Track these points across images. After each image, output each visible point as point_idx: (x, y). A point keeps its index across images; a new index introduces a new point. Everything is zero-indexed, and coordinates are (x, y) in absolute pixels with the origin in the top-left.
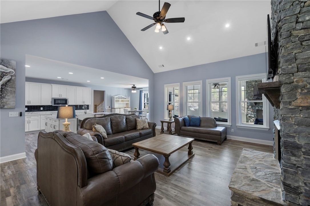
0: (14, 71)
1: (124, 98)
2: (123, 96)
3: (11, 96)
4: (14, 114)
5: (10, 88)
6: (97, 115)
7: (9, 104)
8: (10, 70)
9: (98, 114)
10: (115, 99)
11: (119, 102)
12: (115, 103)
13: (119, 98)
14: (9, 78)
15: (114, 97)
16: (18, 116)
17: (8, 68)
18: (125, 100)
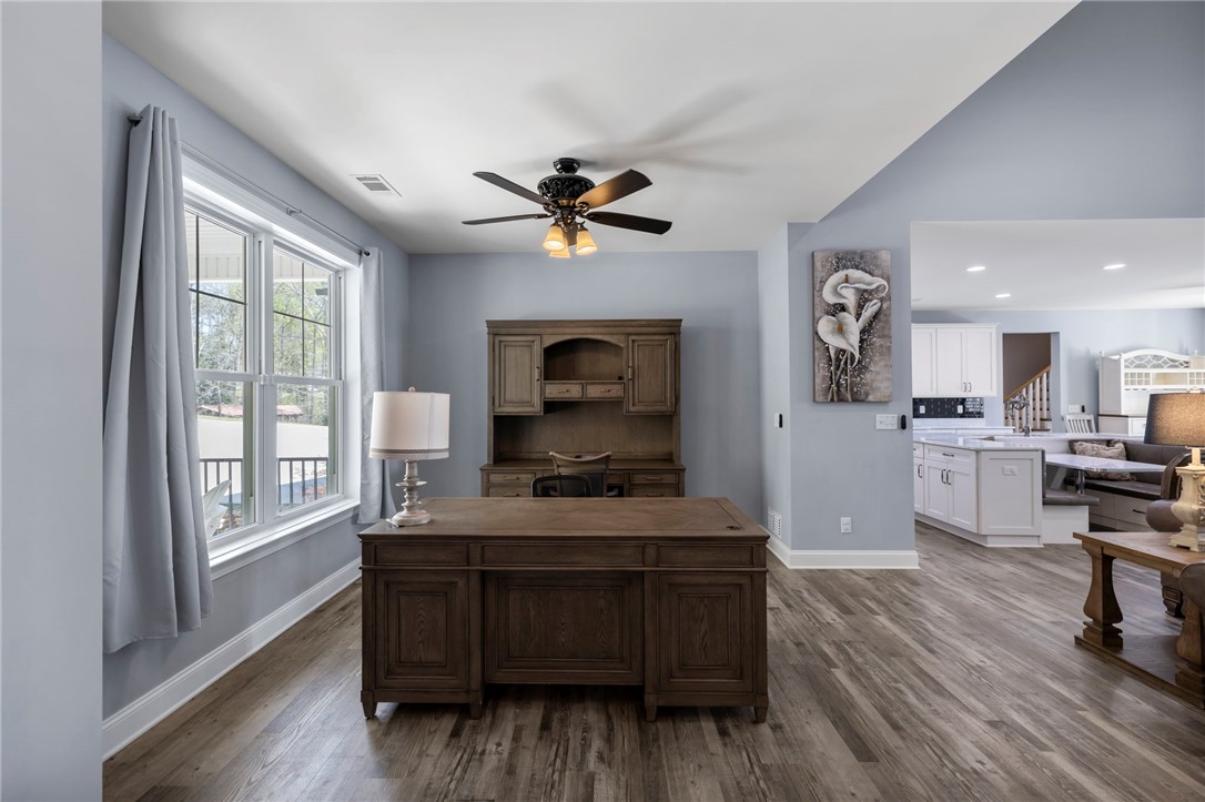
0: (886, 284)
1: (1174, 363)
2: (1166, 354)
3: (882, 363)
4: (886, 420)
5: (879, 337)
6: (1085, 444)
7: (878, 389)
8: (878, 281)
9: (1086, 441)
10: (1123, 371)
11: (1147, 383)
12: (1123, 386)
13: (1140, 362)
14: (876, 308)
15: (1118, 361)
16: (895, 427)
17: (873, 276)
18: (1181, 370)
